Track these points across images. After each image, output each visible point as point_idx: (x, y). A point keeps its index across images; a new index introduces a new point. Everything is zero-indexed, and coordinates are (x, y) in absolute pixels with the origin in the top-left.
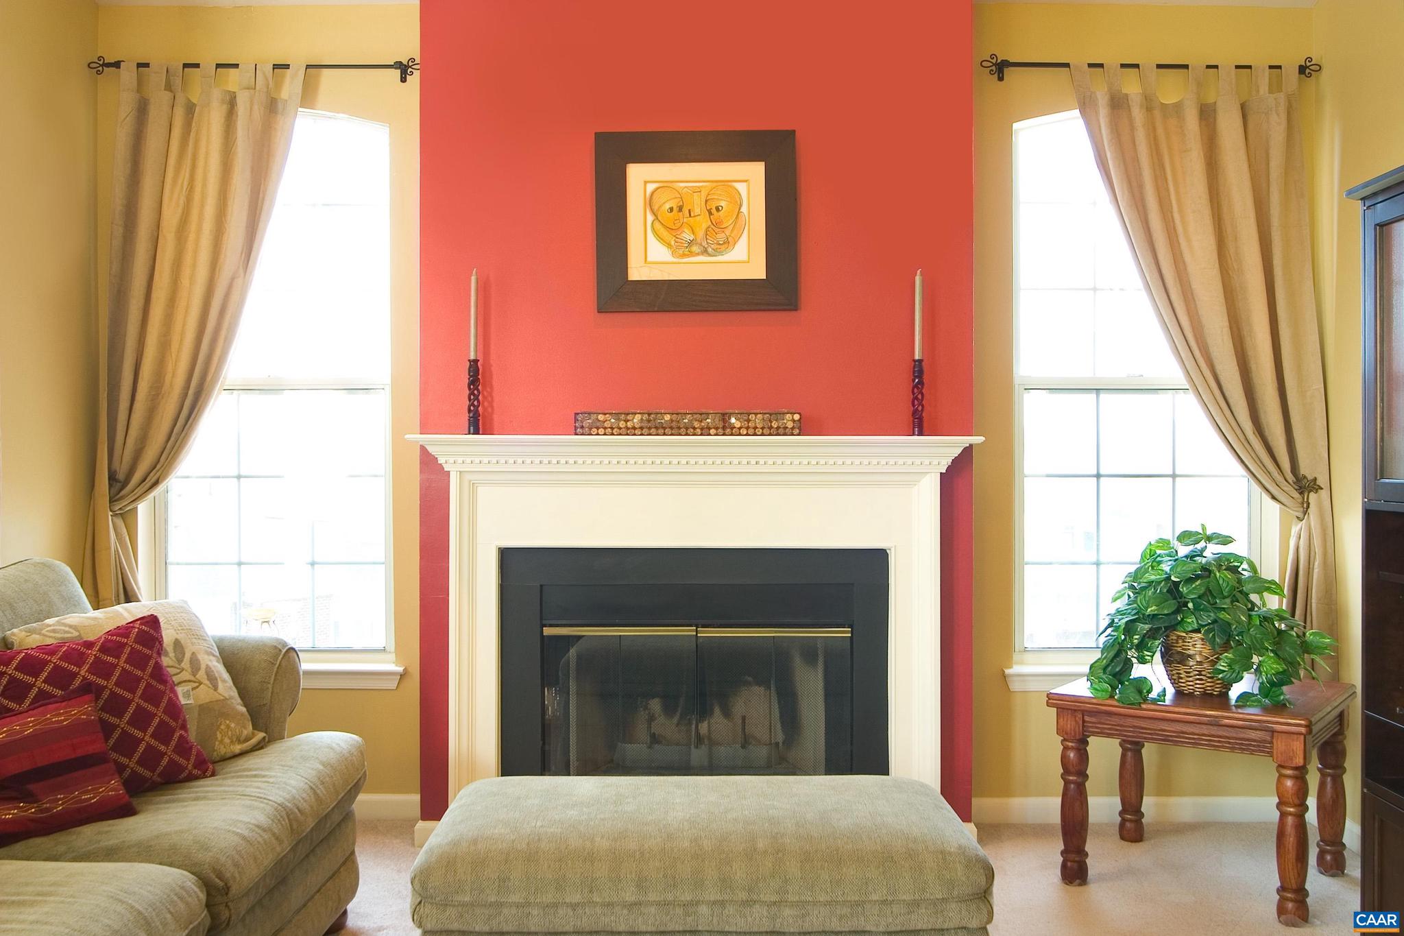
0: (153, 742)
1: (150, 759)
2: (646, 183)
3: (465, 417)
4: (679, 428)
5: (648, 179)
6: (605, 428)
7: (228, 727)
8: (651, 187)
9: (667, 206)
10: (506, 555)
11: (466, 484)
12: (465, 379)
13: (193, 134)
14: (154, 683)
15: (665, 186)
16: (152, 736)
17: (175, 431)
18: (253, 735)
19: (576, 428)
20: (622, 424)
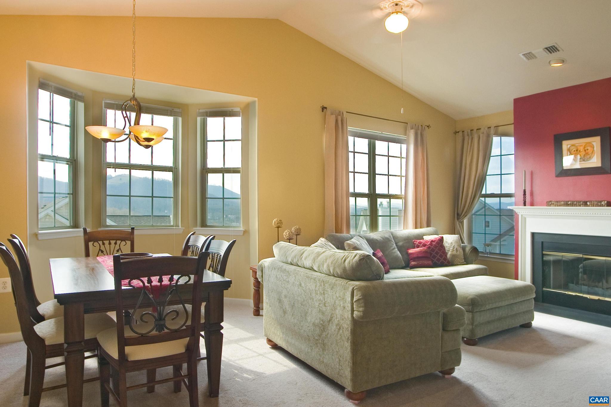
0: (439, 257)
1: (438, 260)
2: (567, 145)
3: (523, 202)
4: (573, 205)
5: (568, 144)
6: (554, 205)
7: (457, 260)
8: (569, 146)
9: (573, 150)
10: (533, 234)
11: (523, 218)
12: (523, 193)
13: (473, 143)
14: (440, 247)
15: (573, 145)
16: (439, 256)
17: (470, 205)
18: (464, 262)
19: (547, 205)
20: (558, 204)
